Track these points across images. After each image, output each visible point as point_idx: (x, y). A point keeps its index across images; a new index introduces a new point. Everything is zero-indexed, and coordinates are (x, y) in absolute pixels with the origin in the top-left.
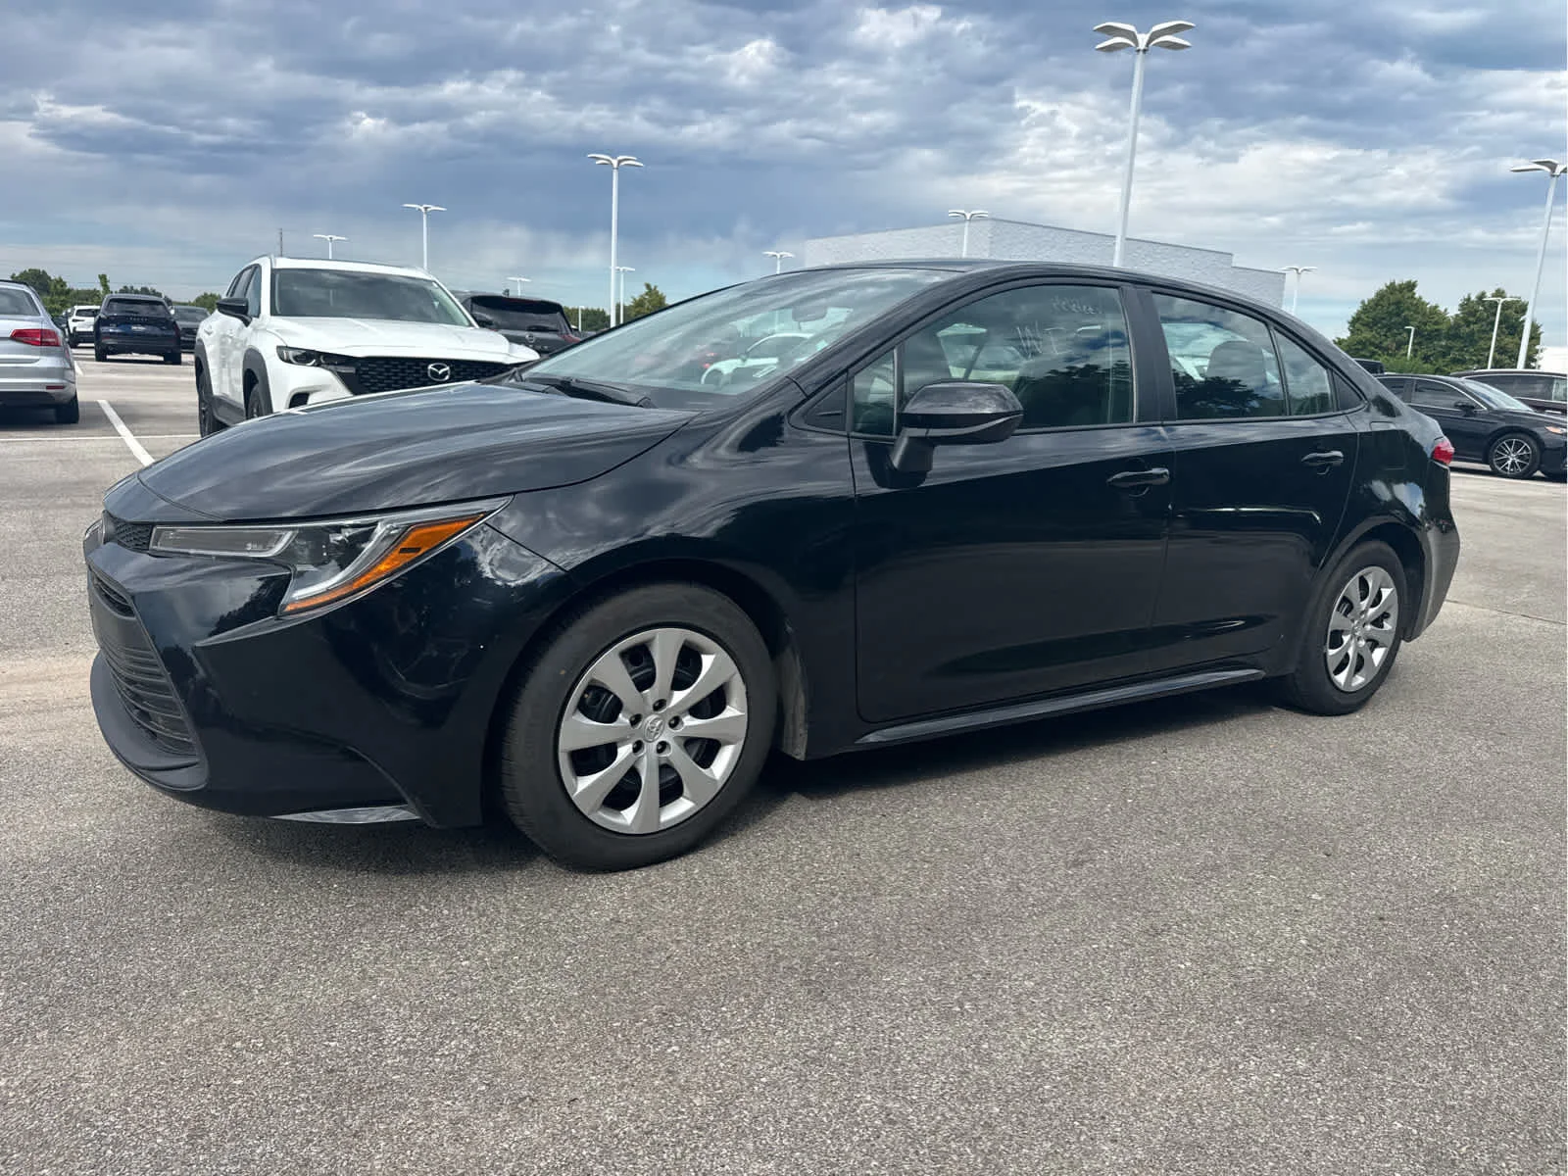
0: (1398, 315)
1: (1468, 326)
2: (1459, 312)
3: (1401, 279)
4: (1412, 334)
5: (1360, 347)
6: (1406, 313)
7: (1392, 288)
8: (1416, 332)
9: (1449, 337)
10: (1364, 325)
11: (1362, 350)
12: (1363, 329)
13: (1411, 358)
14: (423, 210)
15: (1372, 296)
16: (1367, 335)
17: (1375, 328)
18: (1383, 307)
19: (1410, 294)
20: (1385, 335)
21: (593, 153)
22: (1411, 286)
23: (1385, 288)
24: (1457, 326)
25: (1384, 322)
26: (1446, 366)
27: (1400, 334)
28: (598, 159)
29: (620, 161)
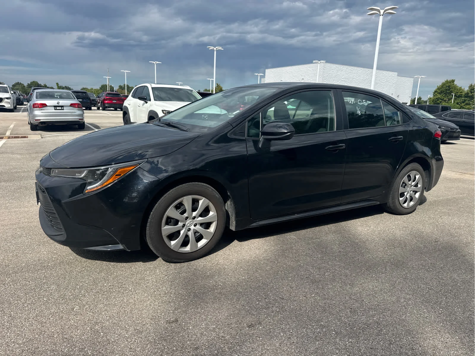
0: (449, 90)
1: (471, 93)
2: (468, 89)
3: (450, 79)
4: (454, 95)
5: (437, 100)
6: (452, 89)
7: (447, 82)
8: (455, 95)
9: (465, 97)
10: (438, 93)
11: (438, 101)
12: (438, 94)
13: (453, 103)
14: (155, 63)
15: (441, 84)
16: (439, 96)
17: (442, 94)
18: (444, 87)
19: (453, 84)
20: (445, 96)
21: (208, 46)
22: (453, 81)
23: (445, 82)
24: (468, 93)
25: (444, 92)
26: (464, 106)
27: (450, 96)
28: (210, 48)
29: (216, 49)
